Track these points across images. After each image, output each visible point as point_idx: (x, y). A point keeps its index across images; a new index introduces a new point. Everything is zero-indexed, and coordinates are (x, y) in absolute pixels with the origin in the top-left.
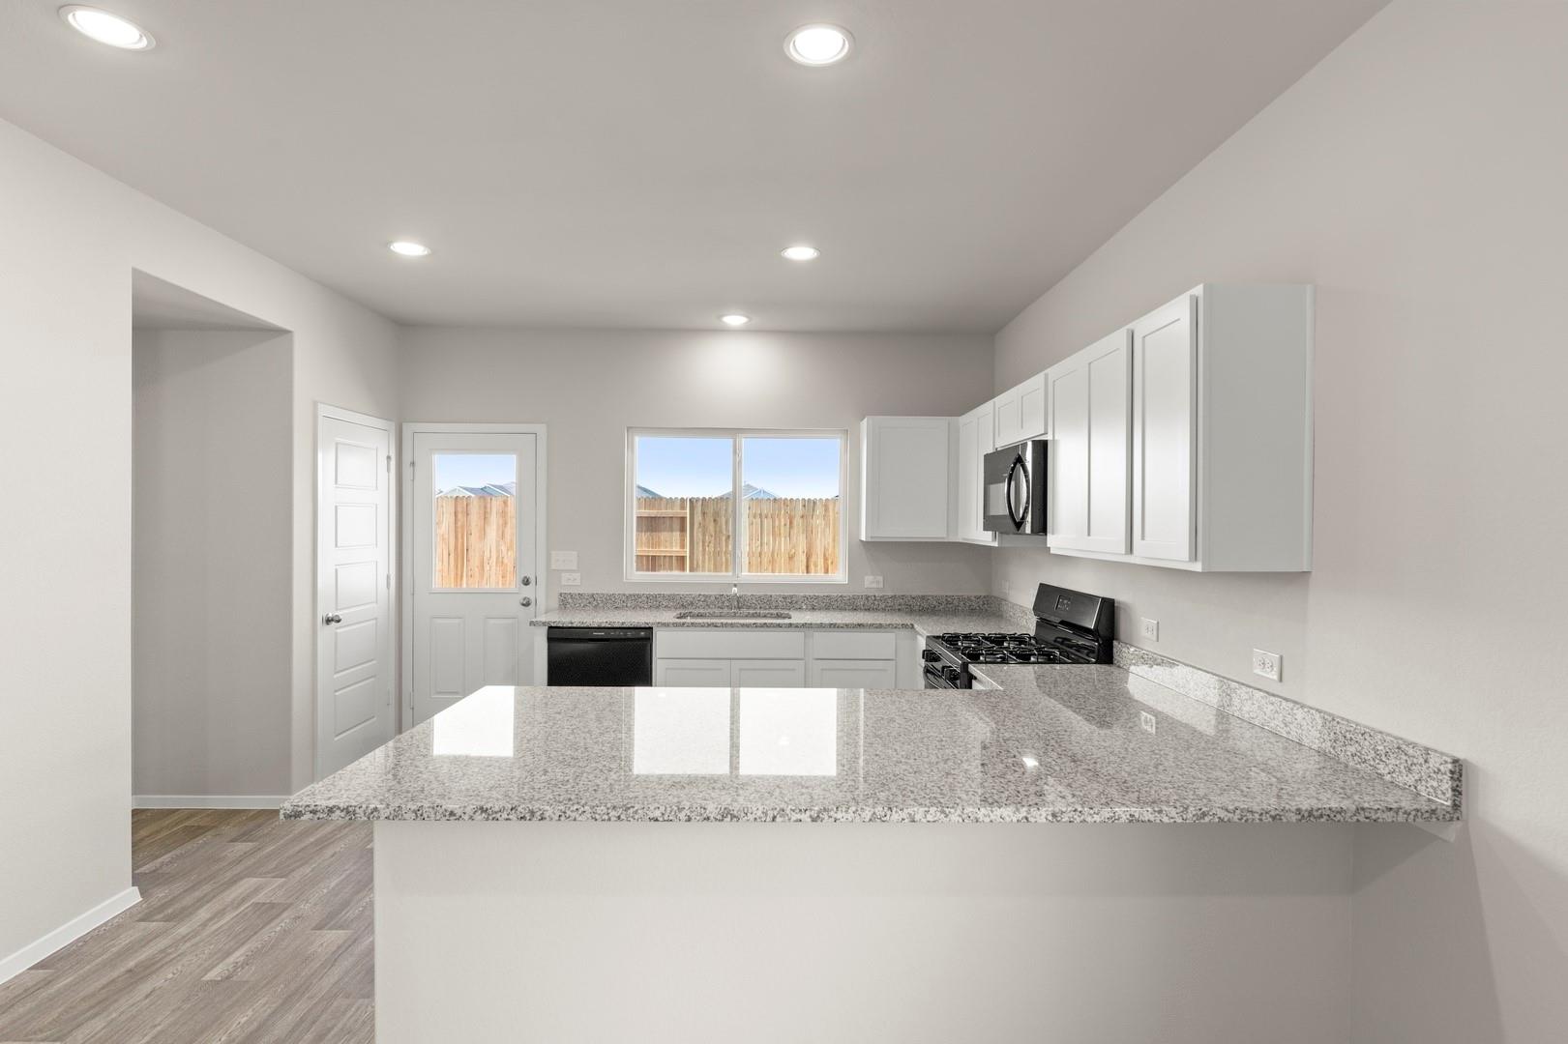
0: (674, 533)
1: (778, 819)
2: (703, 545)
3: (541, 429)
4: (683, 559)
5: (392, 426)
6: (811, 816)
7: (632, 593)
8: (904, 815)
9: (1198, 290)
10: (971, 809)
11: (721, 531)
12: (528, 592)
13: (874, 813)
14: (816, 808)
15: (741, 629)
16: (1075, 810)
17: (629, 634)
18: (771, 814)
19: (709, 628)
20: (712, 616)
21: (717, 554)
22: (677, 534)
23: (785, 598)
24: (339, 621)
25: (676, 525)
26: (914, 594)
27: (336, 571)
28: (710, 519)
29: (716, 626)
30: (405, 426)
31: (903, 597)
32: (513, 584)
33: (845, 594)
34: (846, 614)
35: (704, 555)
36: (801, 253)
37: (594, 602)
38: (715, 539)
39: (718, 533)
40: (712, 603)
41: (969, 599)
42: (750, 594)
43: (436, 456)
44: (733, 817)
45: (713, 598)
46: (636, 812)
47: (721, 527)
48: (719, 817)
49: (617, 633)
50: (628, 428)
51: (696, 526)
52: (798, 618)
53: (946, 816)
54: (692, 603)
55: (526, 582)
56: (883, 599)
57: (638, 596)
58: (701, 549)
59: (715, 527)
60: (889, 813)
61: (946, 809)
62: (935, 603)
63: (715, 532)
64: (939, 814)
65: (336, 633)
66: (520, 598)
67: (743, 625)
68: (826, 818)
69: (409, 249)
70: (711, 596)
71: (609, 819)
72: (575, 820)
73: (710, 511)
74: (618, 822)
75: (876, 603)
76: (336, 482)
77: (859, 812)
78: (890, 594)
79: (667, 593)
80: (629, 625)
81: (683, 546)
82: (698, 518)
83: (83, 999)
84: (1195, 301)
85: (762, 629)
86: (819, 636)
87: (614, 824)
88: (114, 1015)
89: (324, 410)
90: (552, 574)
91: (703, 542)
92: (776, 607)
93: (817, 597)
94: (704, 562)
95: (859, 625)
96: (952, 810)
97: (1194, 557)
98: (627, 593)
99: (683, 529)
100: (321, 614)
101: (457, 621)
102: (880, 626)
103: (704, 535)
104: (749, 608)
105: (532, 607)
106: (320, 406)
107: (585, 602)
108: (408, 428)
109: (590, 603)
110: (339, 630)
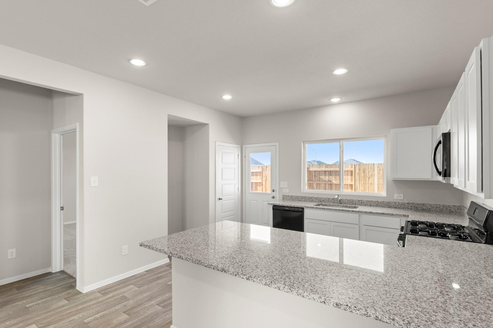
0: (349, 176)
1: (237, 276)
2: (359, 181)
3: (277, 144)
4: (352, 185)
5: (239, 146)
6: (246, 278)
7: (304, 196)
8: (276, 286)
10: (301, 291)
11: (366, 176)
12: (274, 194)
13: (266, 282)
14: (248, 275)
15: (334, 211)
16: (347, 305)
17: (296, 209)
18: (235, 273)
19: (323, 210)
20: (330, 205)
21: (365, 184)
22: (350, 177)
23: (359, 201)
24: (222, 199)
25: (349, 173)
26: (419, 203)
27: (222, 186)
28: (362, 171)
29: (325, 209)
30: (243, 146)
31: (413, 204)
32: (269, 191)
33: (385, 201)
34: (383, 209)
35: (360, 184)
36: (340, 71)
37: (292, 198)
38: (364, 178)
39: (365, 176)
40: (331, 201)
41: (449, 206)
42: (345, 199)
43: (251, 154)
44: (225, 271)
45: (331, 199)
46: (201, 263)
47: (366, 174)
48: (221, 270)
49: (292, 209)
50: (303, 142)
51: (357, 174)
52: (360, 208)
53: (291, 291)
54: (324, 201)
55: (273, 191)
56: (403, 204)
57: (306, 197)
58: (358, 182)
59: (364, 174)
60: (271, 284)
61: (291, 288)
62: (430, 207)
63: (364, 176)
64: (289, 289)
65: (222, 203)
66: (272, 196)
67: (335, 210)
68: (251, 280)
69: (227, 97)
70: (330, 198)
71: (196, 263)
72: (189, 261)
73: (362, 168)
74: (198, 265)
75: (400, 205)
76: (222, 162)
77: (261, 280)
78: (407, 202)
80: (296, 206)
81: (352, 181)
82: (357, 171)
83: (147, 281)
85: (342, 212)
86: (364, 216)
87: (197, 265)
88: (149, 286)
89: (217, 143)
90: (281, 189)
91: (359, 180)
92: (355, 204)
93: (372, 201)
94: (360, 186)
95: (383, 214)
96: (294, 290)
98: (302, 196)
99: (352, 175)
100: (217, 197)
101: (255, 202)
102: (392, 215)
103: (360, 177)
104: (344, 204)
105: (275, 199)
106: (216, 142)
107: (290, 198)
108: (244, 146)
109: (291, 198)
110: (223, 202)
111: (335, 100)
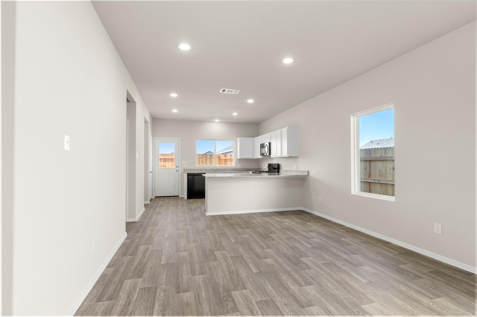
3: (180, 139)
9: (288, 127)
12: (177, 169)
23: (224, 169)
31: (245, 169)
33: (235, 168)
37: (190, 170)
41: (255, 169)
49: (200, 174)
50: (196, 139)
54: (208, 170)
55: (177, 167)
56: (241, 169)
57: (198, 169)
62: (250, 169)
69: (175, 111)
79: (204, 168)
84: (287, 128)
97: (288, 155)
98: (196, 168)
101: (163, 175)
105: (178, 172)
108: (154, 138)
111: (217, 120)
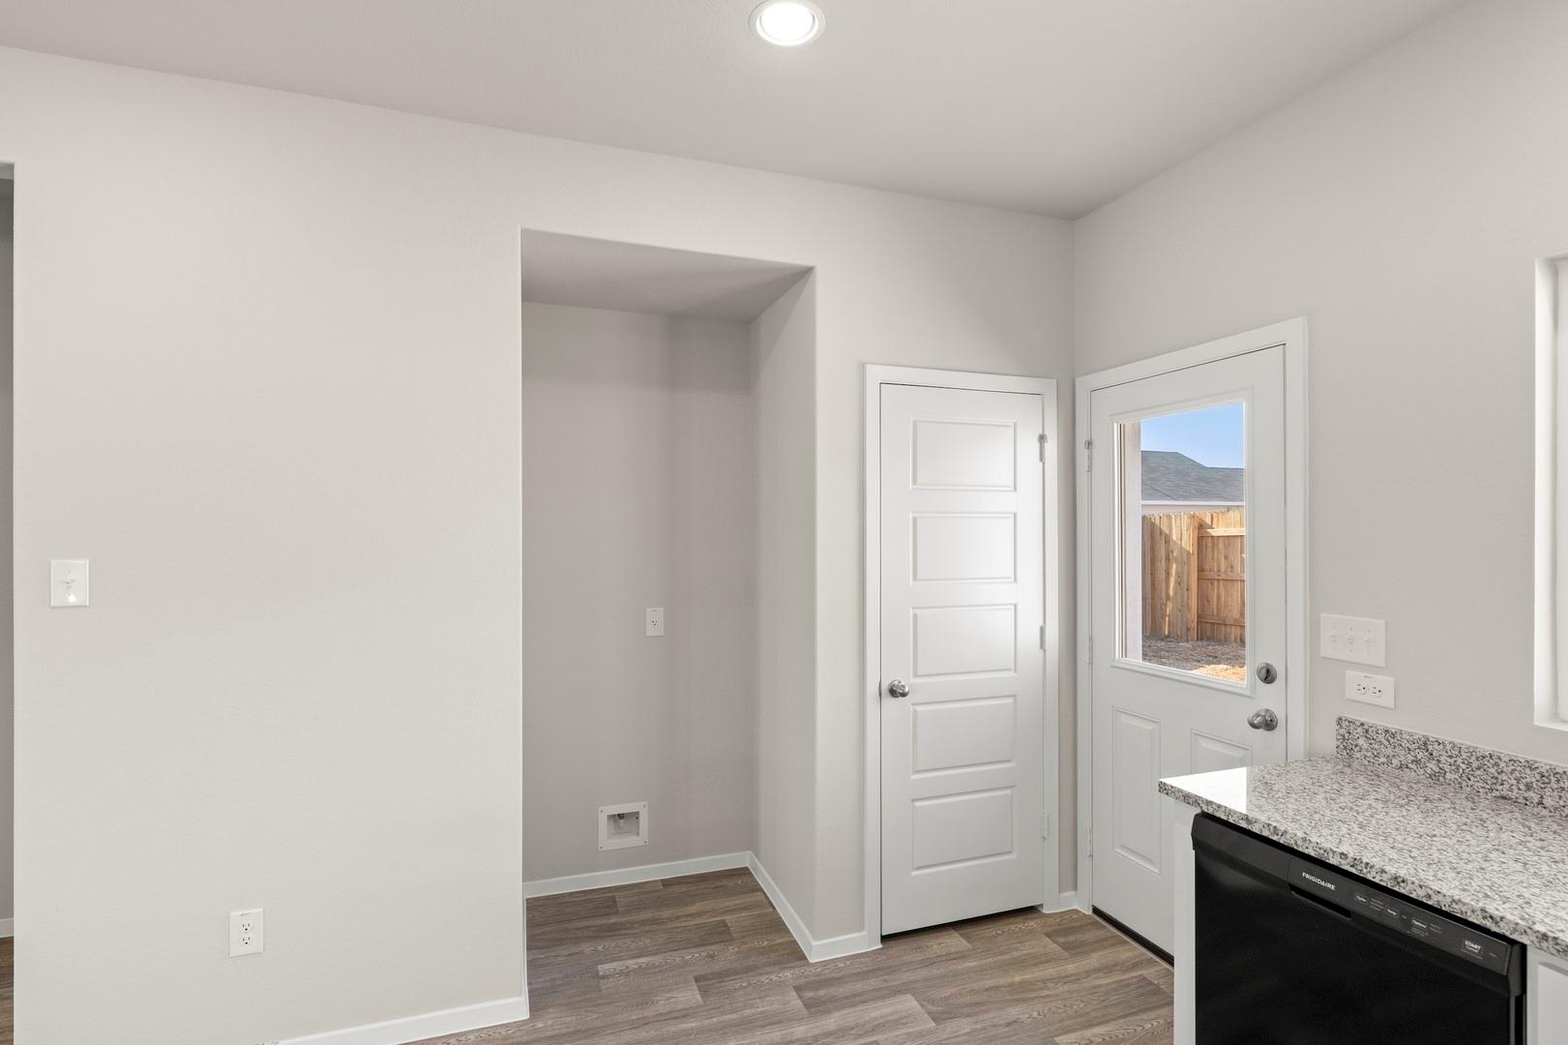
5: (1049, 386)
12: (1269, 699)
17: (1421, 929)
24: (907, 694)
27: (915, 616)
30: (1078, 381)
37: (1429, 760)
55: (1267, 678)
65: (915, 711)
66: (1250, 710)
90: (1322, 666)
100: (876, 680)
101: (1149, 727)
105: (1277, 734)
106: (870, 367)
107: (1404, 757)
108: (1084, 384)
109: (1417, 762)
110: (919, 708)
